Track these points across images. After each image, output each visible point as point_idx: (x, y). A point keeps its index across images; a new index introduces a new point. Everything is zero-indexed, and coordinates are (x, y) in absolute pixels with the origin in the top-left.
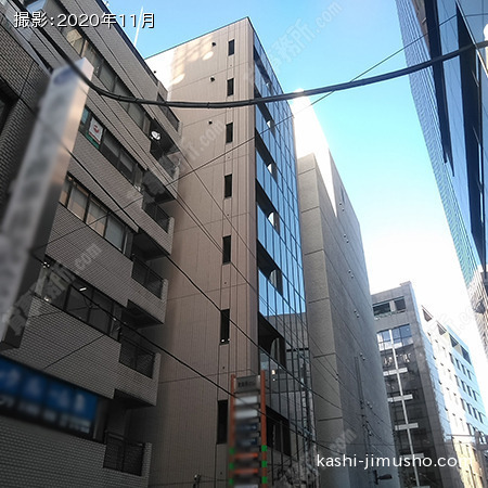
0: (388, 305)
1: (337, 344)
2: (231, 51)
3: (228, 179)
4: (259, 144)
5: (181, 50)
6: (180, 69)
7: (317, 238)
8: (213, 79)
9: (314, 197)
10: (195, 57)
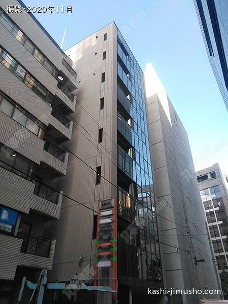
0: (207, 176)
1: (172, 189)
2: (105, 39)
3: (102, 100)
4: (120, 82)
5: (82, 43)
6: (81, 52)
7: (159, 135)
8: (96, 54)
9: (157, 116)
10: (88, 45)
